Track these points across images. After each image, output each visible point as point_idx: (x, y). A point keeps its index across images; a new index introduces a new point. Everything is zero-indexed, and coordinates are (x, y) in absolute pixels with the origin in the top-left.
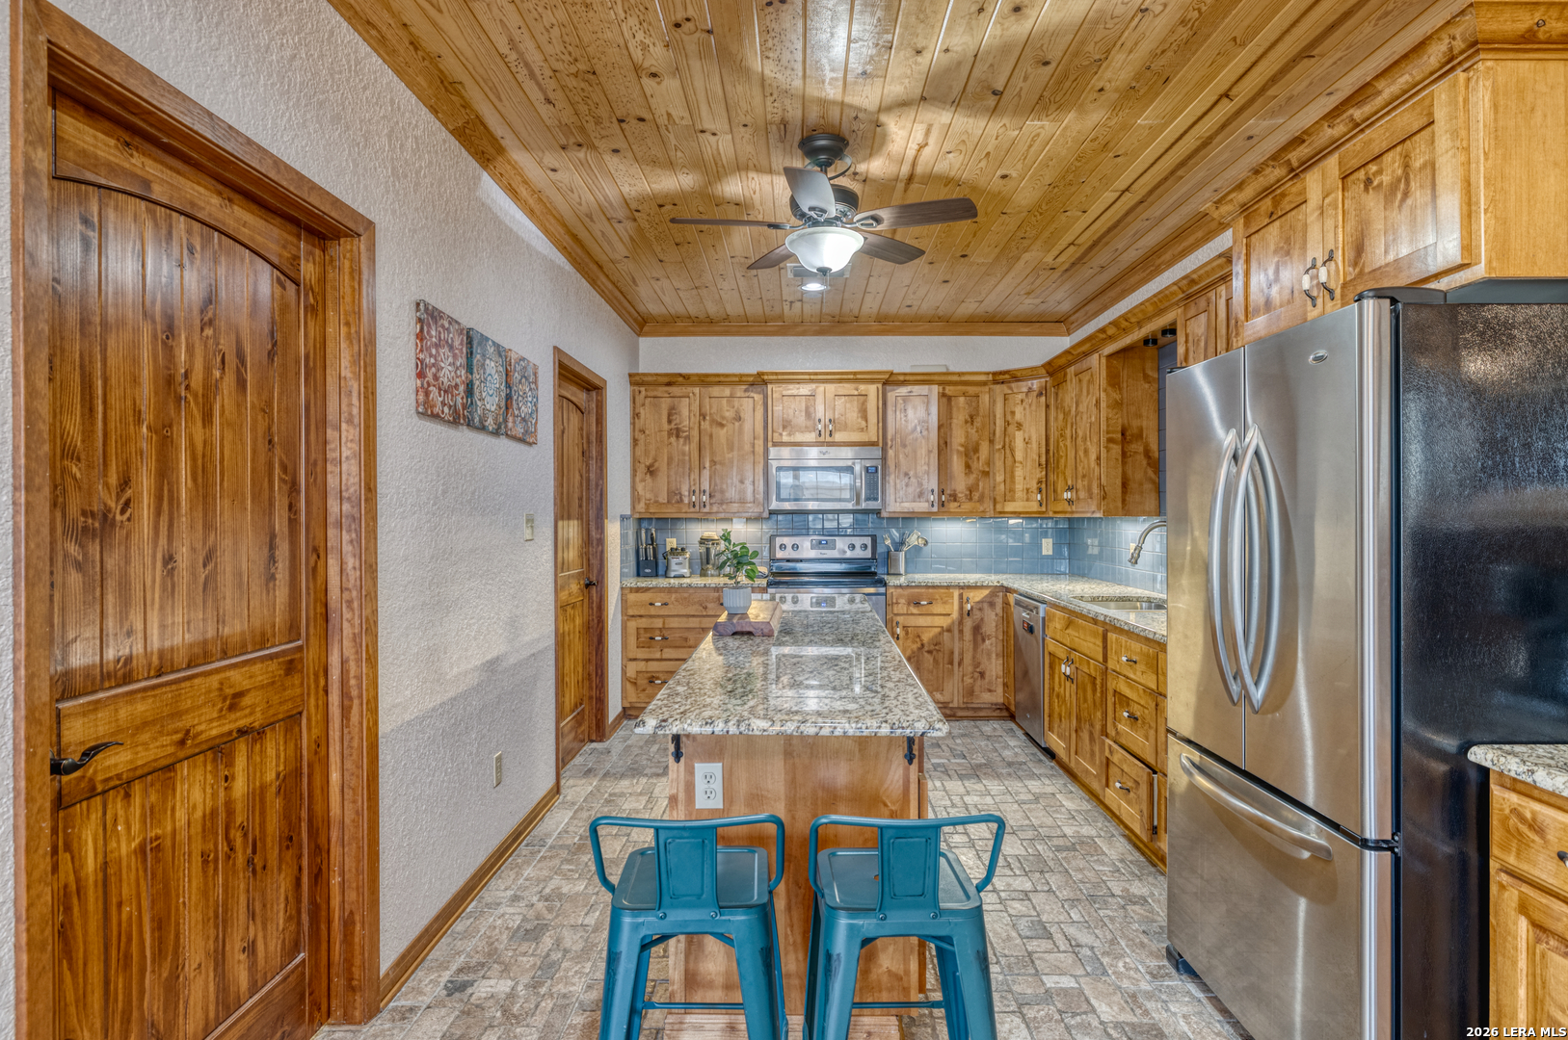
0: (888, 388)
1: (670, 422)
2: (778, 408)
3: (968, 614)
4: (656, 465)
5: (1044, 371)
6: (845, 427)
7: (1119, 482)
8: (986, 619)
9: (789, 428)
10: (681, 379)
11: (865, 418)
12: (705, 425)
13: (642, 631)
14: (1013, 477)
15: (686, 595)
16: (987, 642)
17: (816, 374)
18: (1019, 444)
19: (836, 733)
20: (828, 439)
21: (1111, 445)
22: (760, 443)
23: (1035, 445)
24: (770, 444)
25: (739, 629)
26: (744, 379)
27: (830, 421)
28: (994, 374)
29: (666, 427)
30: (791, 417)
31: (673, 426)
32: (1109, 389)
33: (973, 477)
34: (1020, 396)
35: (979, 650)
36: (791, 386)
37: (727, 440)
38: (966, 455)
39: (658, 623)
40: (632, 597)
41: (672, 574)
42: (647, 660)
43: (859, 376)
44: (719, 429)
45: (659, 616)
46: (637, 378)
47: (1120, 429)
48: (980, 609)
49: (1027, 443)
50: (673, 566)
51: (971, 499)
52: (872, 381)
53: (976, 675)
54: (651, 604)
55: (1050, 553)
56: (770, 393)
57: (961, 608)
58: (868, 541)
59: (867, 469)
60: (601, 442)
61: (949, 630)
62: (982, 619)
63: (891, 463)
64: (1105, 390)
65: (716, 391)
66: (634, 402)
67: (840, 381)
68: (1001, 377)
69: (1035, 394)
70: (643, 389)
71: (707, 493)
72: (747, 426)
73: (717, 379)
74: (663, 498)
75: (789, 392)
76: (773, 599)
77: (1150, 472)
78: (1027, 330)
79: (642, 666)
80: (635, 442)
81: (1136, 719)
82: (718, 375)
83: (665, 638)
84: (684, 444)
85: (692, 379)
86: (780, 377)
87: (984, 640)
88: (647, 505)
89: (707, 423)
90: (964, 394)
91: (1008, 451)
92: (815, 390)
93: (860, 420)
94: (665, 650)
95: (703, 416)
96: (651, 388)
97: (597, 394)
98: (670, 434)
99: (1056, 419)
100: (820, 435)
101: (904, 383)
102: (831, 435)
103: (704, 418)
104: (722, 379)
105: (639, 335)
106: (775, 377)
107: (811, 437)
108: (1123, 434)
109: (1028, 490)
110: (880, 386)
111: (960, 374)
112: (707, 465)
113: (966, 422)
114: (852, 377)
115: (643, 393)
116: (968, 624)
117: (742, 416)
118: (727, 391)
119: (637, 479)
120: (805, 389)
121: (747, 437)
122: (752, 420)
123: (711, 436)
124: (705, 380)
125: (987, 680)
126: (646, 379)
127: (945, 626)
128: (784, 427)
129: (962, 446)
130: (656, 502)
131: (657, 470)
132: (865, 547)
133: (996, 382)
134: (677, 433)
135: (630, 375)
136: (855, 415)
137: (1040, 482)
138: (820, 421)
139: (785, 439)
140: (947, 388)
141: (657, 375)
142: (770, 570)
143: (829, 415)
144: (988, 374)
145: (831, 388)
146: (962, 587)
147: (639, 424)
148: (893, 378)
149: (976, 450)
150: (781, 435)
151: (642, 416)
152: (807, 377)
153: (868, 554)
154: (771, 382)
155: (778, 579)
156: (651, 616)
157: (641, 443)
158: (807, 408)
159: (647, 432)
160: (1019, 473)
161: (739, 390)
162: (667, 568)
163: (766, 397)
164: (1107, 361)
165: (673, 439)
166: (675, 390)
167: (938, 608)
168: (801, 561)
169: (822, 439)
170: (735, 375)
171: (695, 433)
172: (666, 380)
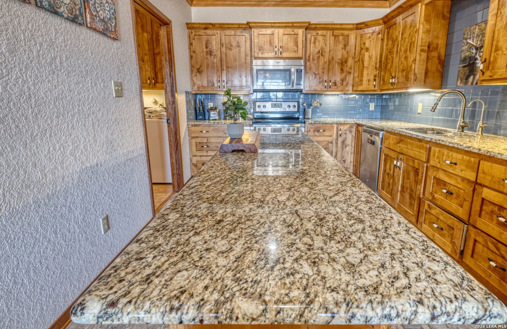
0: (308, 31)
1: (207, 47)
2: (256, 40)
3: (340, 136)
4: (202, 68)
5: (382, 21)
6: (287, 50)
7: (424, 72)
8: (347, 138)
9: (261, 51)
10: (211, 26)
11: (297, 46)
12: (224, 49)
13: (198, 144)
14: (362, 74)
15: (217, 128)
16: (347, 148)
17: (274, 23)
18: (366, 58)
19: (355, 322)
20: (280, 56)
21: (422, 53)
22: (249, 58)
23: (374, 59)
24: (253, 58)
25: (236, 148)
26: (241, 26)
27: (281, 47)
28: (357, 24)
29: (205, 50)
30: (263, 45)
31: (208, 49)
32: (425, 23)
33: (344, 74)
34: (368, 35)
35: (344, 151)
36: (263, 30)
37: (234, 56)
38: (342, 64)
39: (205, 140)
40: (193, 129)
41: (211, 119)
42: (201, 156)
43: (294, 25)
44: (229, 51)
45: (205, 137)
46: (190, 25)
47: (427, 44)
48: (345, 134)
49: (370, 57)
50: (212, 115)
51: (342, 85)
52: (300, 27)
53: (342, 161)
54: (202, 132)
55: (373, 109)
56: (253, 33)
57: (337, 133)
58: (296, 104)
59: (297, 70)
60: (171, 53)
61: (332, 143)
62: (346, 138)
63: (308, 68)
64: (423, 24)
65: (228, 32)
66: (190, 38)
67: (286, 27)
68: (360, 26)
69: (376, 33)
70: (193, 31)
71: (225, 82)
72: (243, 49)
73: (228, 26)
74: (205, 84)
75: (262, 33)
76: (255, 130)
77: (439, 67)
78: (371, 5)
79: (199, 158)
80: (191, 57)
81: (452, 194)
82: (228, 24)
83: (208, 146)
84: (214, 58)
85: (217, 26)
86: (257, 25)
87: (346, 147)
88: (198, 87)
89: (224, 48)
90: (342, 35)
91: (361, 62)
92: (273, 32)
93: (294, 47)
94: (209, 152)
95: (222, 45)
96: (197, 30)
97: (167, 28)
98: (207, 53)
99: (387, 45)
100: (276, 54)
101: (315, 29)
102: (281, 54)
103: (223, 46)
104: (230, 26)
105: (191, 6)
106: (255, 25)
107: (272, 55)
108: (429, 47)
109: (369, 80)
110: (304, 30)
111: (341, 24)
112: (225, 68)
113: (342, 48)
114: (291, 25)
115: (194, 33)
116: (340, 140)
117: (240, 44)
118: (233, 32)
119: (193, 75)
120: (269, 31)
121: (243, 55)
122: (245, 47)
123: (226, 55)
124: (222, 27)
125: (346, 164)
126: (194, 26)
127: (330, 141)
128: (260, 50)
129: (340, 60)
130: (202, 86)
131: (202, 71)
132: (295, 106)
133: (357, 29)
134: (210, 53)
135: (187, 24)
136: (292, 44)
137: (375, 76)
138: (276, 47)
139: (260, 56)
140: (335, 32)
141: (199, 24)
142: (253, 117)
143: (280, 44)
144: (354, 24)
145: (281, 31)
146: (337, 124)
147: (193, 48)
148: (311, 26)
149: (346, 62)
150: (258, 54)
151: (194, 44)
152: (270, 25)
153: (296, 110)
154: (254, 27)
155: (257, 120)
156: (202, 137)
157: (194, 58)
158: (270, 41)
159: (196, 52)
160: (365, 72)
161: (239, 32)
162: (209, 116)
163: (251, 36)
164: (426, 7)
165: (208, 56)
166: (209, 32)
167: (327, 133)
168: (267, 113)
169: (277, 56)
170: (236, 24)
171: (219, 53)
172: (204, 26)
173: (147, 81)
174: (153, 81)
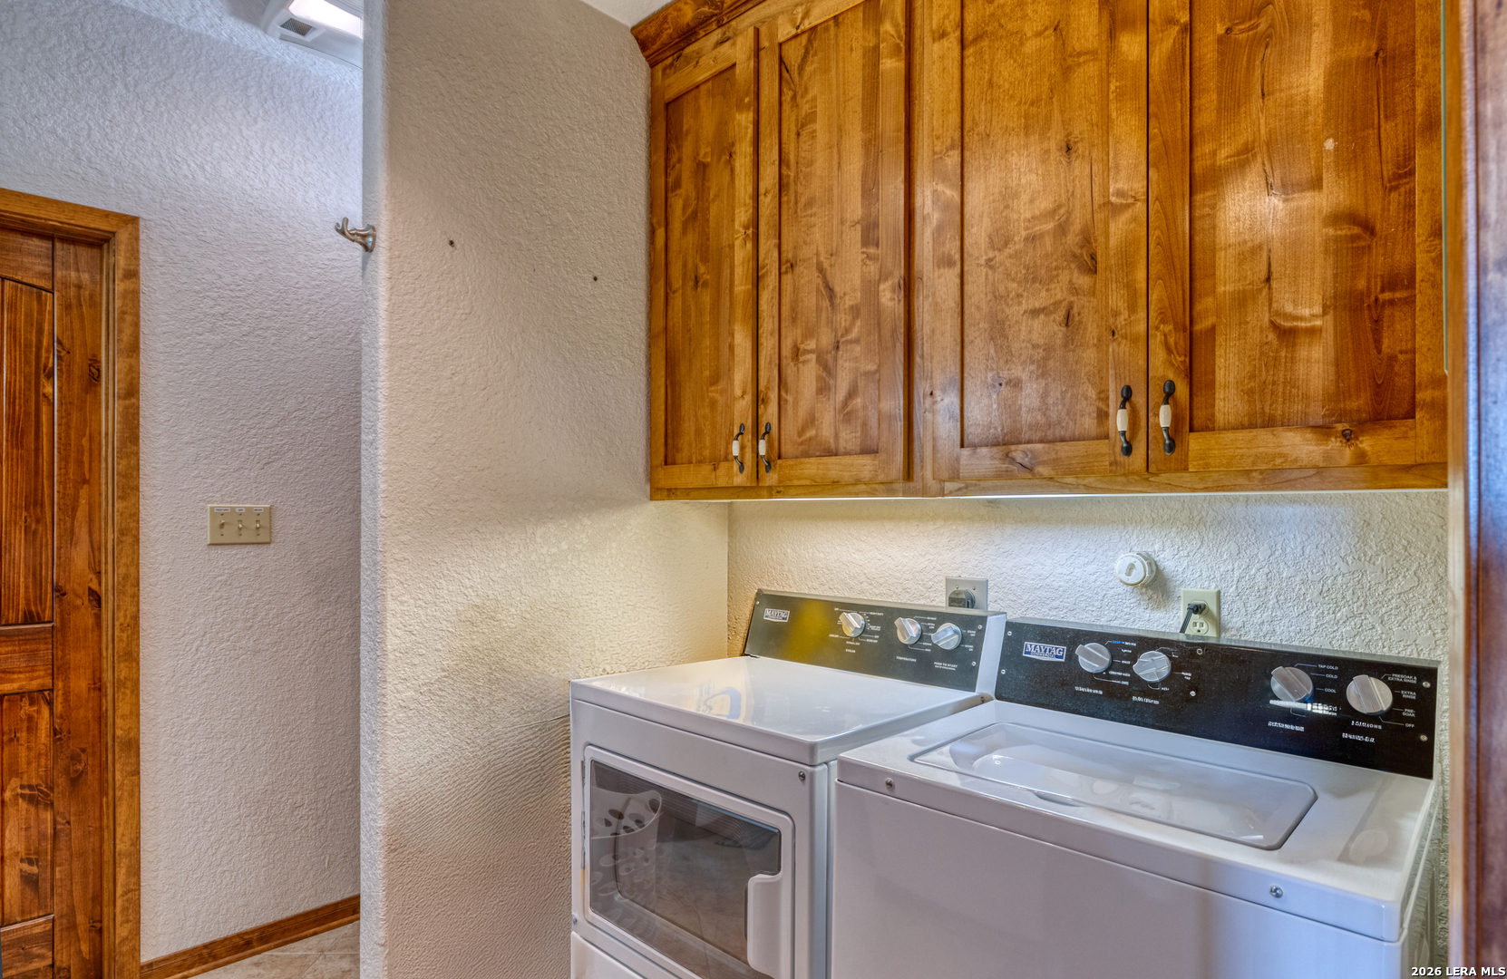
173: (1103, 416)
174: (1164, 417)
